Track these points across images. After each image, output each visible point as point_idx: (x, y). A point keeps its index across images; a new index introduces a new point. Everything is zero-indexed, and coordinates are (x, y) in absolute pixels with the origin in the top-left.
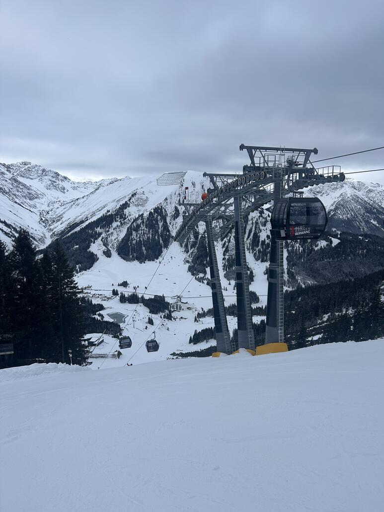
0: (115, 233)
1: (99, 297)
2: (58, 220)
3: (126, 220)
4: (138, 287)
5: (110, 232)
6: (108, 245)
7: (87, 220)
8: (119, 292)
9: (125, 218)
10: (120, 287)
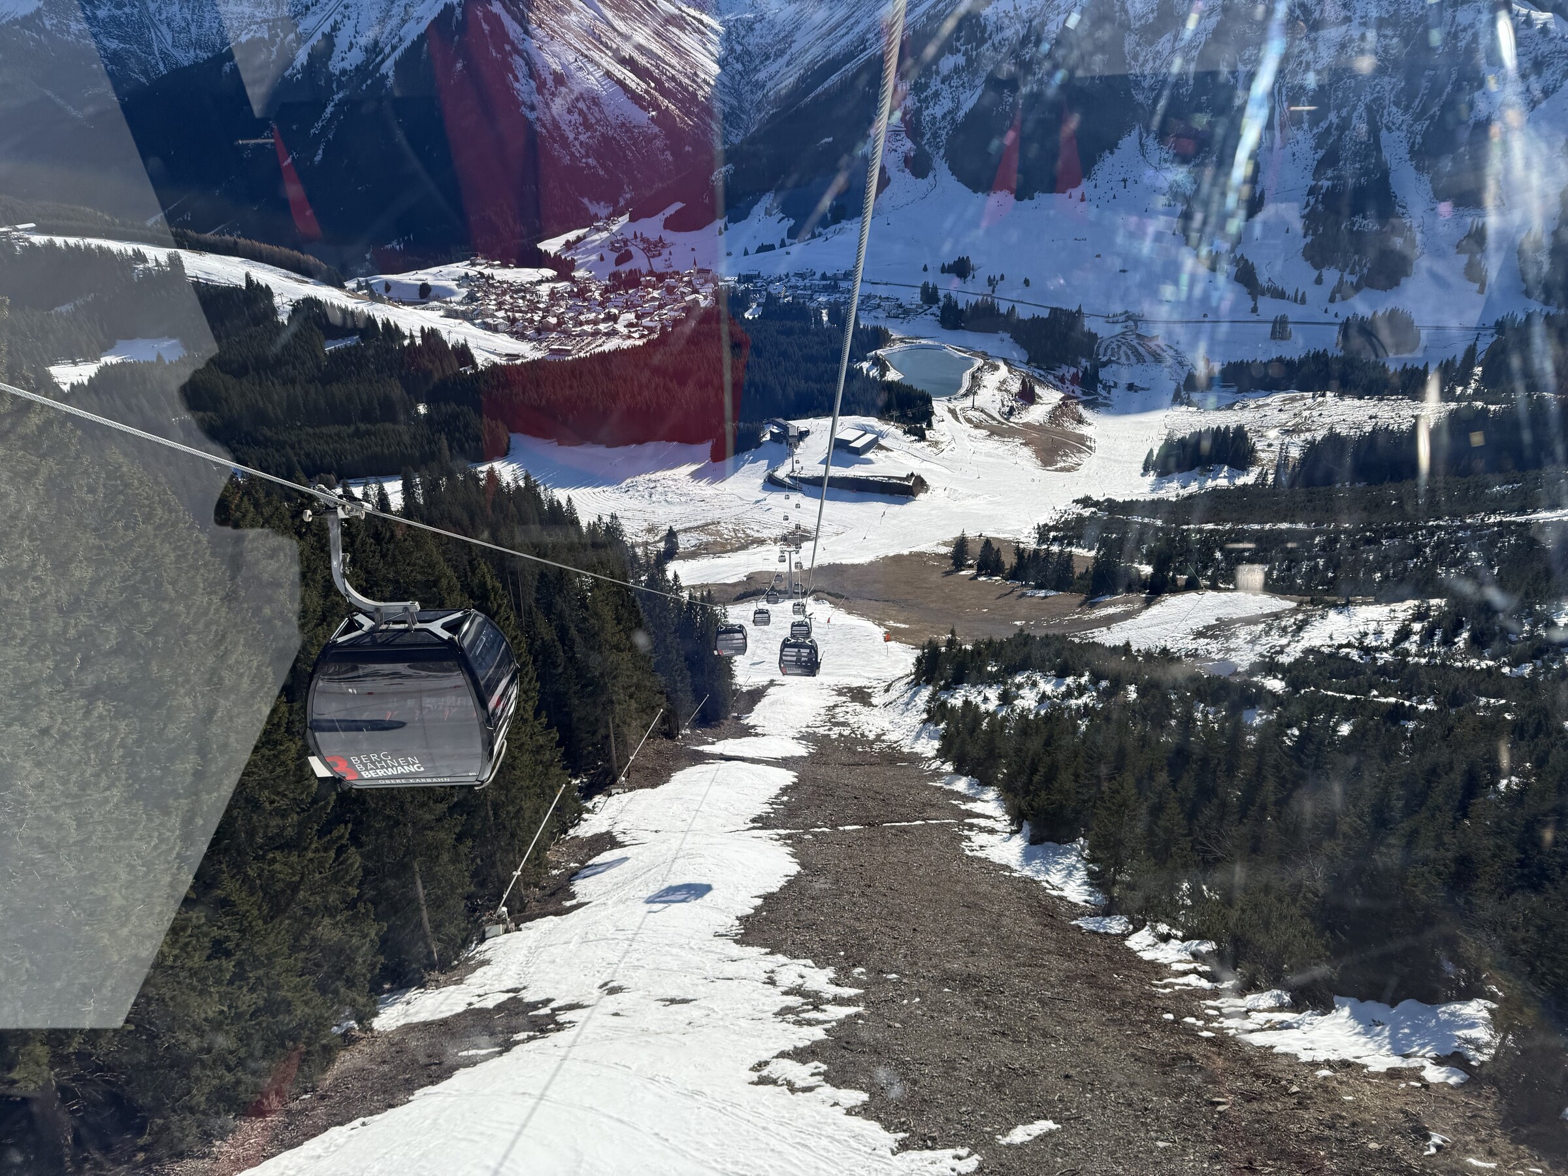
0: (946, 92)
1: (879, 306)
2: (781, 53)
3: (986, 46)
4: (1002, 277)
5: (930, 92)
6: (923, 135)
7: (865, 49)
8: (941, 294)
9: (983, 41)
10: (946, 275)
